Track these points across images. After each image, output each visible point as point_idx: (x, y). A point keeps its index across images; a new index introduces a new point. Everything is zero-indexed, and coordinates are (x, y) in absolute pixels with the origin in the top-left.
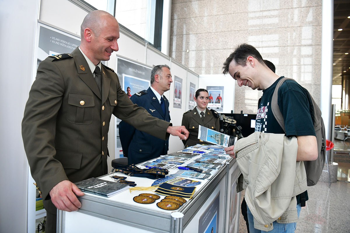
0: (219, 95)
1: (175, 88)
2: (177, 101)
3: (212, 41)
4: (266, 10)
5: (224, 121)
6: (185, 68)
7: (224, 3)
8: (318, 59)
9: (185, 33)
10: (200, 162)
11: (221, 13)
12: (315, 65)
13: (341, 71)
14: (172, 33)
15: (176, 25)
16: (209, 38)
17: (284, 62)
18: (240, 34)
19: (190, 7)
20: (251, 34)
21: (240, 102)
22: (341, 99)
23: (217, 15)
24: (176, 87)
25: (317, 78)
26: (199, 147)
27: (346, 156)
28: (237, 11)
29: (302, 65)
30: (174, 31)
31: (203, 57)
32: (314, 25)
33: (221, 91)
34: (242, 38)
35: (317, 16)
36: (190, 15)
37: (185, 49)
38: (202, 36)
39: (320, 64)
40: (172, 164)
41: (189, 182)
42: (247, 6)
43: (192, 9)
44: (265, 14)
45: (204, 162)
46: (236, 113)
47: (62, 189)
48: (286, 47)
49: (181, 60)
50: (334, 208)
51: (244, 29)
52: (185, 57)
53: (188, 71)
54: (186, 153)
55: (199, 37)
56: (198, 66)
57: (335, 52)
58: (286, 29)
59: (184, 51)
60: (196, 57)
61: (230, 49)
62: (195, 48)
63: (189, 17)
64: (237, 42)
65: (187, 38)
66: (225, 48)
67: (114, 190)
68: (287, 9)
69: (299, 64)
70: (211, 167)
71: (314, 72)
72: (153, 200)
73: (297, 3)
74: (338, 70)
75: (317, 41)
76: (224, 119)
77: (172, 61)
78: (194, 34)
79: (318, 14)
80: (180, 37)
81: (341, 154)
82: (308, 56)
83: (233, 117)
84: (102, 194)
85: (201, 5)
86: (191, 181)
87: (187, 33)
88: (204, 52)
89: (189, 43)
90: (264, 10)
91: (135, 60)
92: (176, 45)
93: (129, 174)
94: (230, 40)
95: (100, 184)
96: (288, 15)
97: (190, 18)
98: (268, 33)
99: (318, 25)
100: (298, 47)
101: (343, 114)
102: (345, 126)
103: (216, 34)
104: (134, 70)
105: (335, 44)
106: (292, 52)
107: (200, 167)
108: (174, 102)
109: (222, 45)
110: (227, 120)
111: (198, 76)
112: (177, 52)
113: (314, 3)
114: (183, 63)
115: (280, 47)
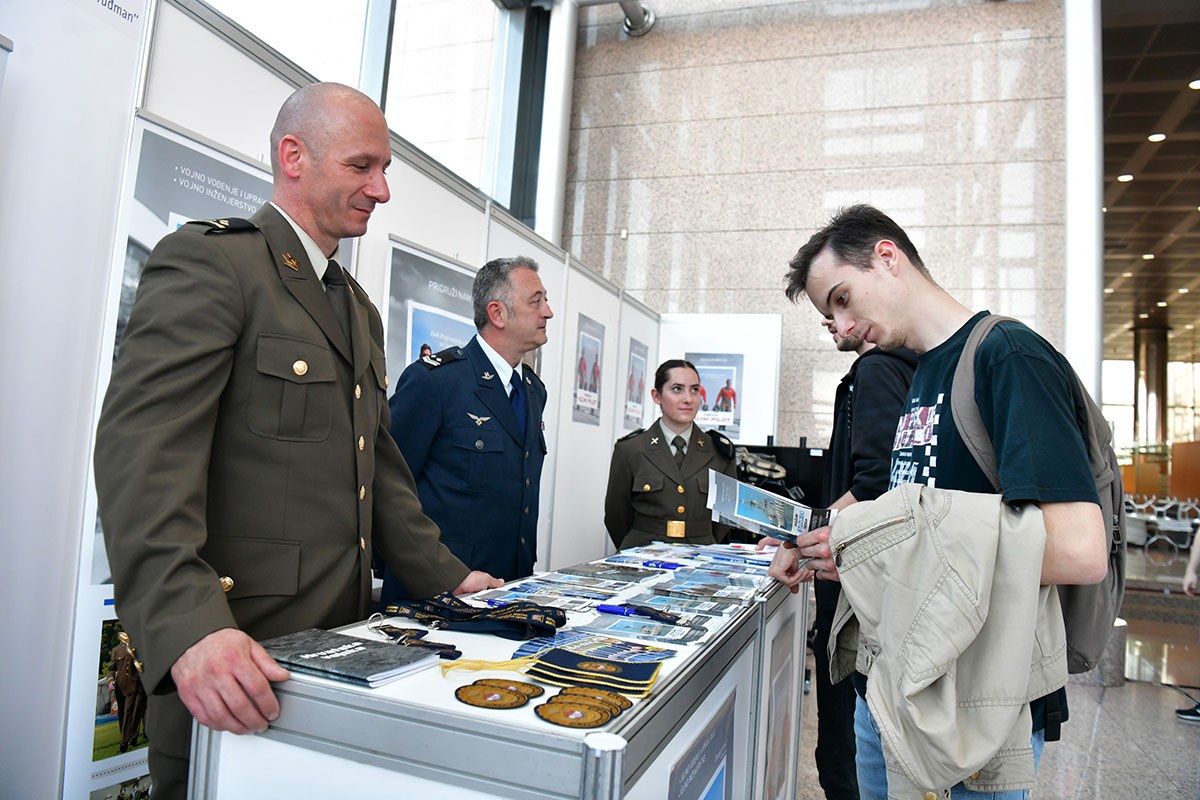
0: (728, 382)
1: (580, 356)
2: (585, 400)
3: (704, 202)
4: (884, 105)
5: (743, 469)
6: (616, 290)
7: (746, 80)
8: (1056, 271)
9: (614, 174)
10: (668, 593)
11: (736, 111)
12: (1047, 289)
13: (1131, 315)
14: (573, 174)
15: (587, 147)
16: (694, 194)
17: (945, 277)
18: (798, 182)
19: (632, 90)
20: (834, 184)
21: (797, 409)
22: (1133, 409)
23: (724, 119)
24: (583, 353)
25: (1051, 332)
26: (661, 551)
27: (1154, 598)
28: (789, 106)
29: (1004, 289)
30: (579, 166)
31: (675, 254)
32: (1041, 158)
33: (732, 371)
34: (805, 195)
35: (1050, 130)
36: (634, 115)
37: (616, 228)
38: (672, 185)
39: (1062, 286)
40: (575, 596)
41: (634, 649)
42: (823, 90)
43: (641, 96)
44: (880, 119)
45: (681, 594)
46: (783, 445)
47: (219, 651)
48: (950, 229)
49: (600, 262)
50: (1117, 772)
51: (812, 168)
52: (614, 254)
53: (624, 299)
54: (619, 568)
55: (662, 190)
56: (658, 286)
57: (1111, 251)
58: (948, 171)
59: (610, 235)
60: (651, 254)
61: (766, 230)
62: (647, 225)
63: (630, 123)
64: (787, 209)
65: (623, 192)
66: (747, 227)
67: (388, 667)
68: (952, 104)
69: (994, 286)
70: (707, 609)
71: (1043, 312)
72: (521, 699)
73: (983, 88)
74: (1120, 311)
75: (1050, 211)
76: (745, 463)
77: (571, 265)
78: (647, 178)
79: (1051, 124)
80: (597, 187)
81: (1137, 593)
82: (1022, 263)
83: (774, 456)
84: (349, 677)
85: (672, 85)
86: (644, 648)
87: (623, 176)
88: (678, 237)
89: (627, 206)
90: (878, 106)
91: (451, 254)
92: (585, 214)
93: (434, 623)
94: (766, 202)
95: (342, 648)
96: (956, 124)
97: (634, 125)
98: (890, 183)
99: (1054, 160)
100: (989, 229)
101: (1142, 457)
102: (1149, 499)
103: (719, 179)
104: (446, 289)
105: (1111, 225)
106: (970, 247)
107: (669, 608)
108: (575, 401)
109: (737, 215)
110: (755, 465)
111: (656, 317)
112: (587, 238)
113: (1039, 87)
114: (607, 274)
115: (931, 227)
